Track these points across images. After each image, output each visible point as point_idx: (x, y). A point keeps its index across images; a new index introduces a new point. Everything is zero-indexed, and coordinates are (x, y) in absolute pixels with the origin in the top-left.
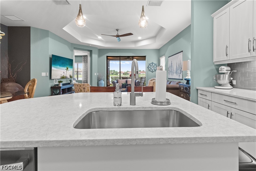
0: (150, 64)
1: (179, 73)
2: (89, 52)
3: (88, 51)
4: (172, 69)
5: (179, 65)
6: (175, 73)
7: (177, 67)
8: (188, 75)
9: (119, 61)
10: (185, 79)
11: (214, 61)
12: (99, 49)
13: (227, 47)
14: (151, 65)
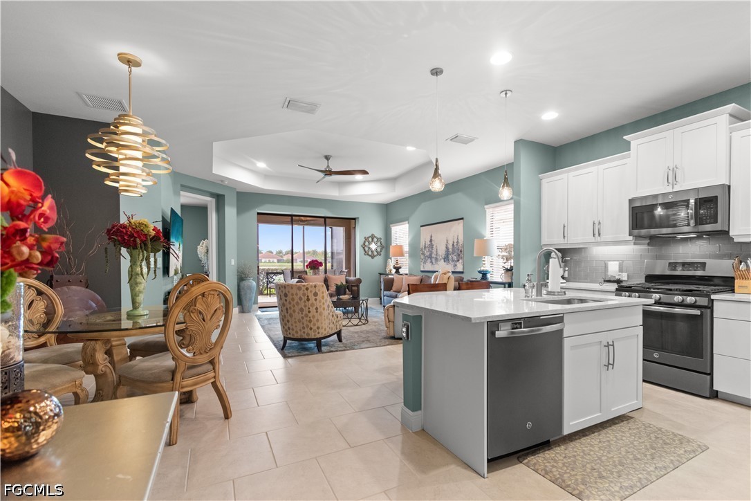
0: (368, 238)
1: (453, 261)
2: (214, 199)
3: (212, 195)
4: (431, 252)
5: (453, 245)
6: (443, 260)
7: (447, 248)
8: (484, 264)
9: (291, 226)
10: (480, 272)
11: (543, 243)
12: (238, 192)
13: (564, 226)
14: (370, 239)
